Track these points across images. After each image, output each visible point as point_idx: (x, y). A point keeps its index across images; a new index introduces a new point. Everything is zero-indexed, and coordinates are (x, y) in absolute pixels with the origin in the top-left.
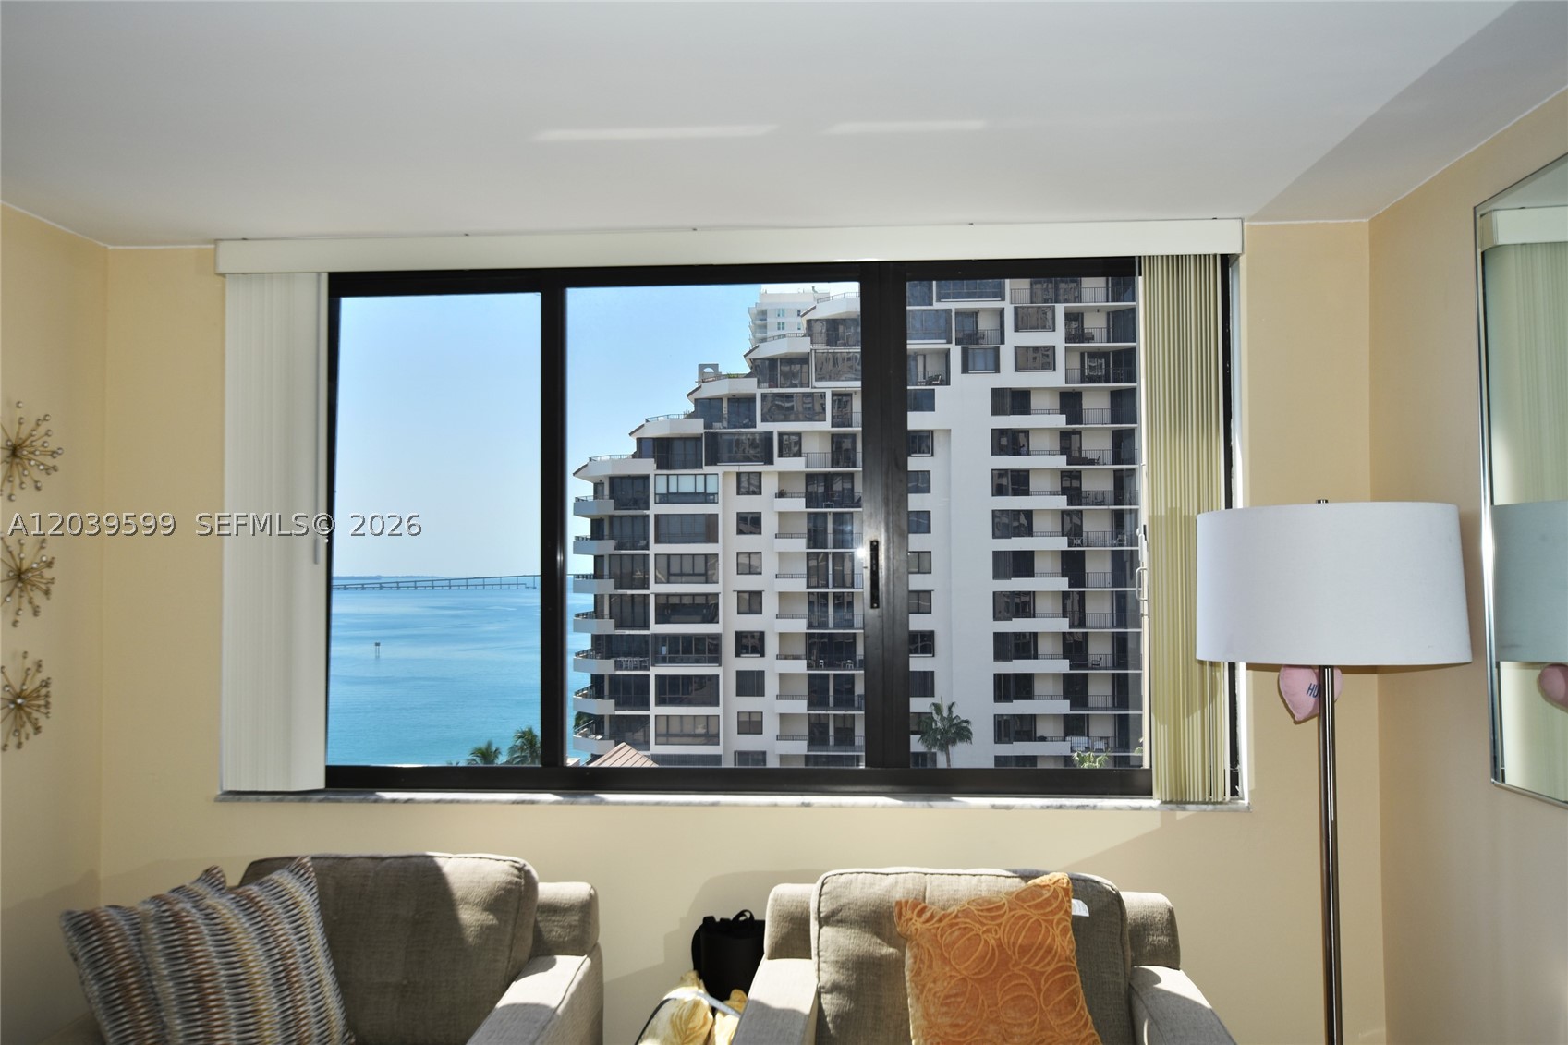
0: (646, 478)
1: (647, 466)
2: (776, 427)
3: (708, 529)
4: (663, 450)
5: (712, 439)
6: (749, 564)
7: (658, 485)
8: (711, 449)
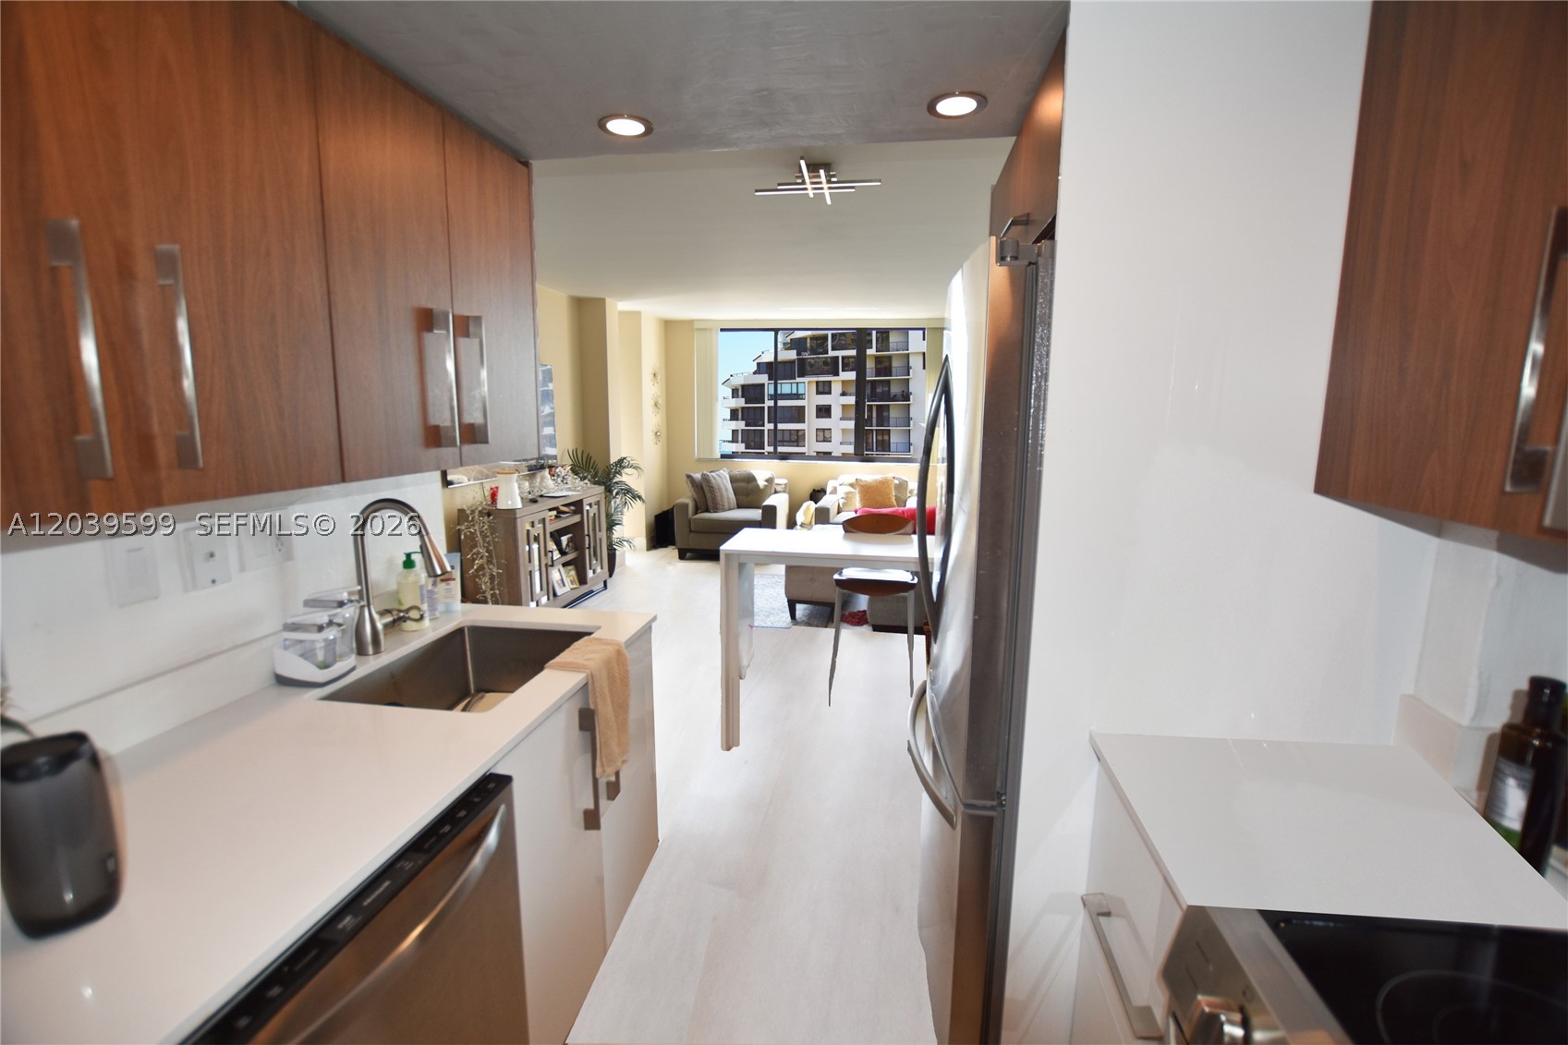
0: (763, 385)
1: (763, 379)
2: (840, 353)
3: (798, 415)
4: (773, 369)
5: (802, 362)
7: (769, 390)
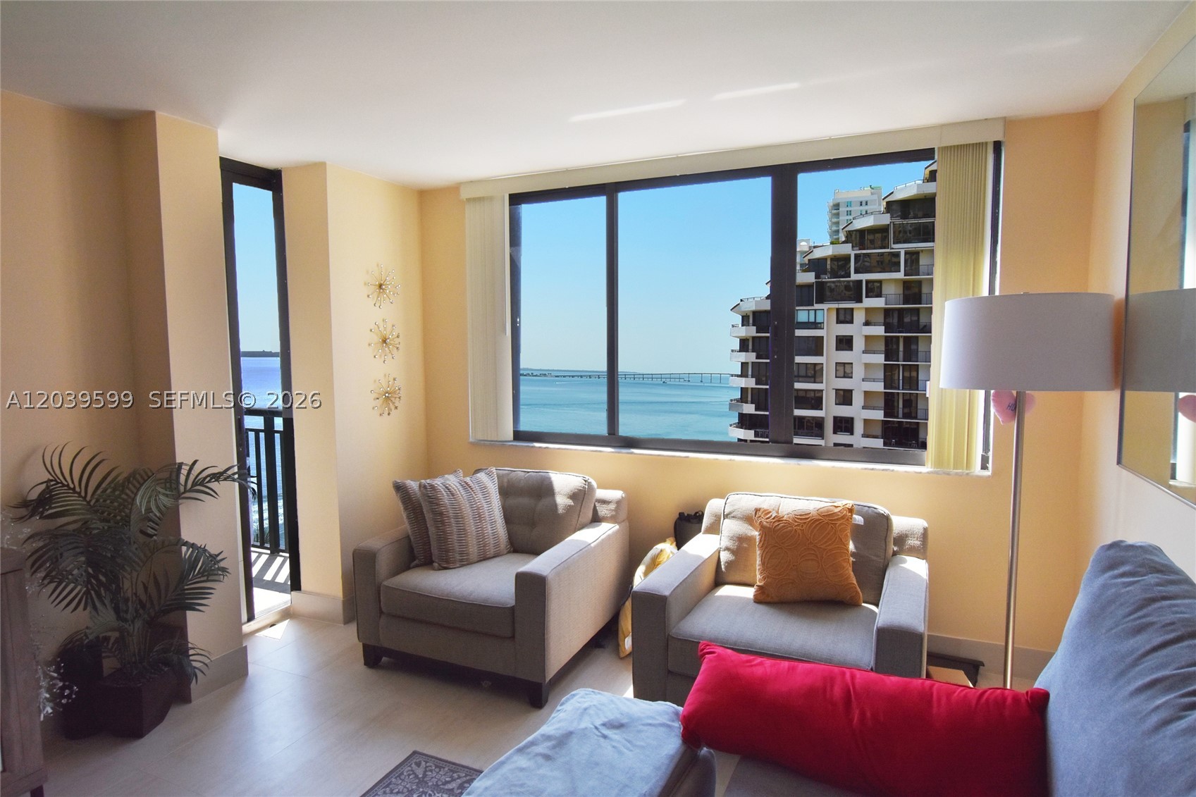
2: (864, 278)
3: (817, 347)
6: (844, 371)
8: (820, 293)
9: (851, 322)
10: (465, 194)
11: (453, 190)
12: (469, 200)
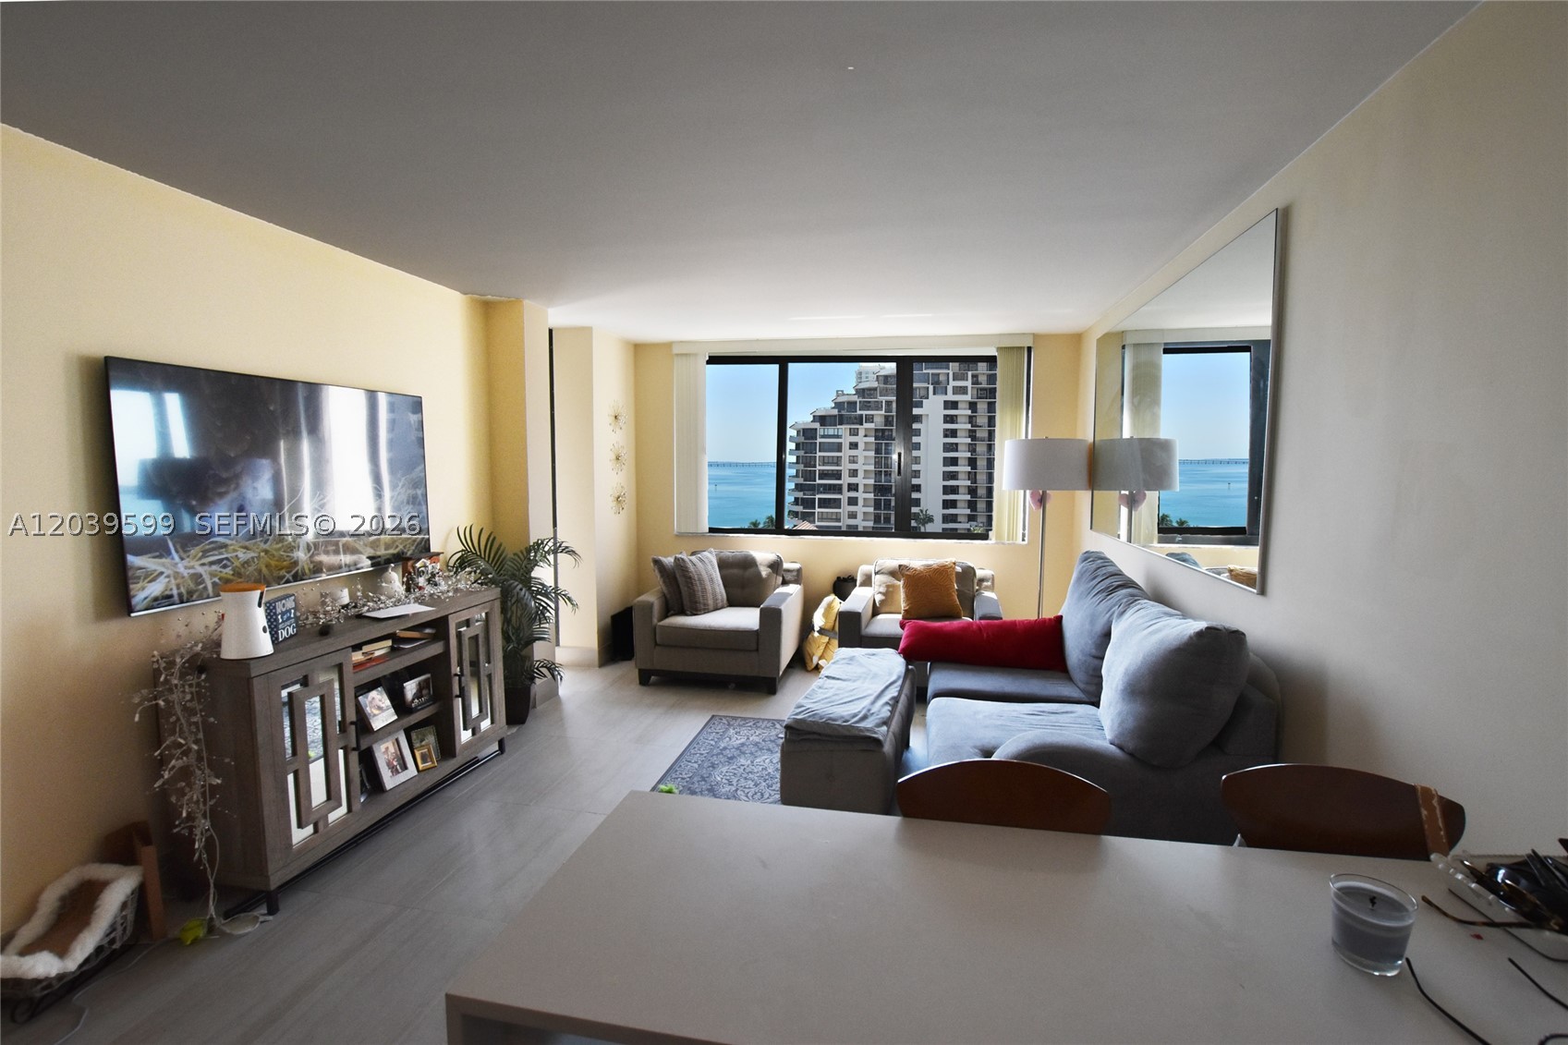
0: (816, 429)
1: (817, 425)
2: (864, 413)
3: (839, 447)
4: (823, 420)
5: (841, 416)
6: (853, 460)
7: (821, 431)
8: (841, 420)
9: (857, 435)
10: (676, 350)
11: (668, 346)
12: (677, 355)
